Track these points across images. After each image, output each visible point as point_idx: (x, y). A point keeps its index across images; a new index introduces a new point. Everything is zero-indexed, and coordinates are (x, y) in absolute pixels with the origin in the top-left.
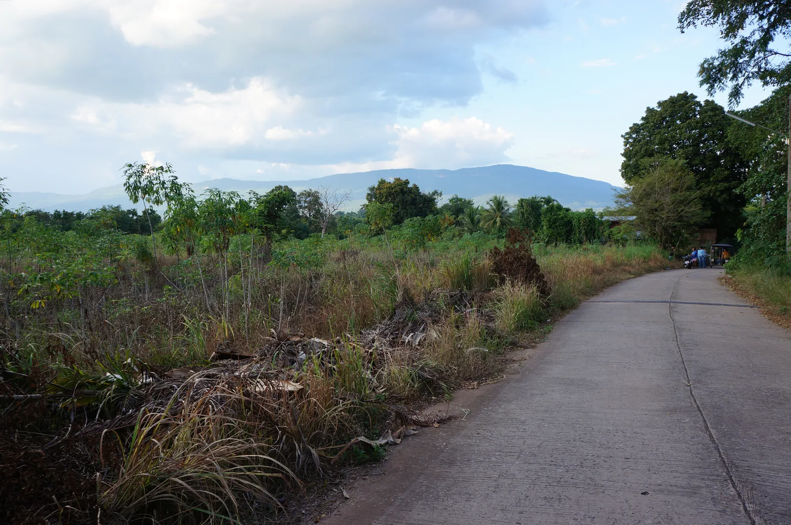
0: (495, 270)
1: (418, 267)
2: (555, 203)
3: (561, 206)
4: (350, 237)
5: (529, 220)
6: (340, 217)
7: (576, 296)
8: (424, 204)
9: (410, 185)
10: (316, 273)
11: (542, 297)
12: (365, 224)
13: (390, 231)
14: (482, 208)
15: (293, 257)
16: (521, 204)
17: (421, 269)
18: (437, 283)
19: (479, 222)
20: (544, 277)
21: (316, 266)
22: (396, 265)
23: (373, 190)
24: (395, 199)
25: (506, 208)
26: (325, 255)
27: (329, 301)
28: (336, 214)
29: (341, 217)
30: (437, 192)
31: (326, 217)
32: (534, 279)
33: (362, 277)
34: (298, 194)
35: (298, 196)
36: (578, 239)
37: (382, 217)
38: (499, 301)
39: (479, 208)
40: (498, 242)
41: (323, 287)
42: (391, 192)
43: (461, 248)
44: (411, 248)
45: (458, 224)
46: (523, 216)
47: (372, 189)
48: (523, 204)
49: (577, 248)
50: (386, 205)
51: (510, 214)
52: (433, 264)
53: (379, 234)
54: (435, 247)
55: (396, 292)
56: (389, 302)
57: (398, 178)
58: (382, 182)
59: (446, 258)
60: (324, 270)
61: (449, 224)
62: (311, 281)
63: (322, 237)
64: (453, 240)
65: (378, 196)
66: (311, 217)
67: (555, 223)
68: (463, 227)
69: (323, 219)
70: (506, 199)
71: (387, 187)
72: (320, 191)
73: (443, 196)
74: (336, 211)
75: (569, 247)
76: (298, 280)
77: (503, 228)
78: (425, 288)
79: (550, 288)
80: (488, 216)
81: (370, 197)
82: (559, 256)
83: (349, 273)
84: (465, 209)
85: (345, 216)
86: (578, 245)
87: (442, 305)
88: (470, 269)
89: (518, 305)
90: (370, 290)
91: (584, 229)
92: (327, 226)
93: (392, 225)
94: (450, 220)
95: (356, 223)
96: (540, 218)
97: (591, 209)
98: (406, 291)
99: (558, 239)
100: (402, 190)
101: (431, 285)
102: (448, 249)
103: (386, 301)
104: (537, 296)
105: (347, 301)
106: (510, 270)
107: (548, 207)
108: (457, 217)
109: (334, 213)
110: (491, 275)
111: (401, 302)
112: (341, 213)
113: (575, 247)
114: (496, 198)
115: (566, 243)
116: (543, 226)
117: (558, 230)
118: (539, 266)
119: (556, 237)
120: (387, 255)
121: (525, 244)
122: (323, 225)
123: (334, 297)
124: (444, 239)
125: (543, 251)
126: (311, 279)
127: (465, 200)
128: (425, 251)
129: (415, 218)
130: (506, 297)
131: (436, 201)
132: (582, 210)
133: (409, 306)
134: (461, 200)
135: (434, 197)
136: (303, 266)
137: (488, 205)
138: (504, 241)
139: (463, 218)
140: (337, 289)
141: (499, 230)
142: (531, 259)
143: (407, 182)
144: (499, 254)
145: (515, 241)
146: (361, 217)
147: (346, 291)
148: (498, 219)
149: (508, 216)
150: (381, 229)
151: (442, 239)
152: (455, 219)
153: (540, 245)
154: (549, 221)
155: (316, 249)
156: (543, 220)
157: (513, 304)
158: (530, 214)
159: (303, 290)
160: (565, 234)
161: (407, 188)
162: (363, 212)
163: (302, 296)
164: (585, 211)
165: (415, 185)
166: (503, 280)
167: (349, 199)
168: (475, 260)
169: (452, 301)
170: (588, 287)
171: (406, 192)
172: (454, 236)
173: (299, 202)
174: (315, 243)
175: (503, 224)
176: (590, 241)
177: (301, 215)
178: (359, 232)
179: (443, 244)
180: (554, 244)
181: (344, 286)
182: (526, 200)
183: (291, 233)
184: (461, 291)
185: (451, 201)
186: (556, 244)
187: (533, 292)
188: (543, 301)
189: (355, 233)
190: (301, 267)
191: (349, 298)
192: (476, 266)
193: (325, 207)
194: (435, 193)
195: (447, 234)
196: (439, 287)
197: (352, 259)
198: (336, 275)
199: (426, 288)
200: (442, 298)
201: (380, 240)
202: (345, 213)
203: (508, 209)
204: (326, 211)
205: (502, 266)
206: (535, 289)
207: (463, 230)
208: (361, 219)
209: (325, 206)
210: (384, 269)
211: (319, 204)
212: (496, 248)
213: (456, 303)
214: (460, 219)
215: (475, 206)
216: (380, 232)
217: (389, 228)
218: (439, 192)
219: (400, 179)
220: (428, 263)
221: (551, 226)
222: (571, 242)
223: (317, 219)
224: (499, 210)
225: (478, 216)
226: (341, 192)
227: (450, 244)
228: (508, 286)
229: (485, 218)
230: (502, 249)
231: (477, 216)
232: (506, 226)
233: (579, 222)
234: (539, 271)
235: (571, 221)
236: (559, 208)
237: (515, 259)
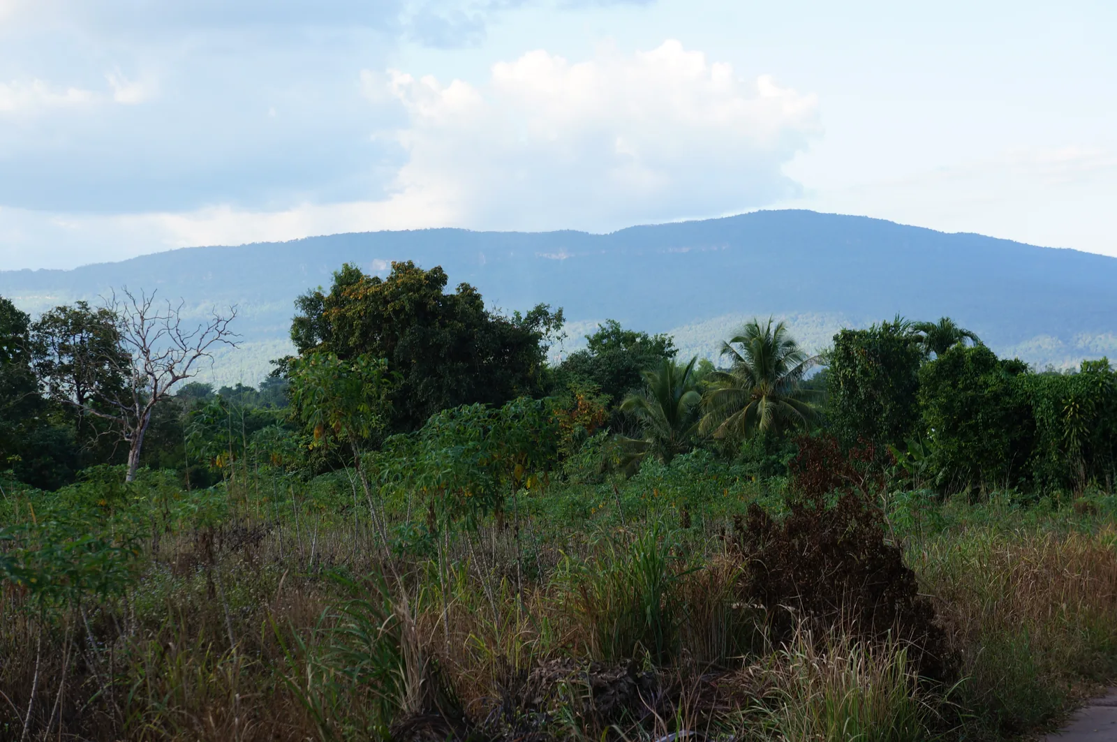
0: (754, 592)
1: (478, 586)
2: (969, 344)
3: (988, 353)
4: (233, 476)
5: (875, 406)
6: (194, 403)
7: (1059, 684)
8: (499, 355)
9: (449, 289)
10: (102, 615)
11: (927, 686)
12: (286, 428)
13: (378, 456)
14: (707, 366)
15: (13, 559)
16: (846, 349)
17: (488, 592)
18: (546, 642)
19: (696, 415)
20: (931, 614)
21: (103, 588)
22: (400, 580)
23: (315, 308)
24: (397, 339)
25: (791, 367)
26: (138, 547)
27: (148, 719)
28: (181, 394)
29: (200, 405)
30: (546, 314)
31: (142, 404)
32: (897, 623)
33: (276, 626)
34: (35, 319)
35: (36, 327)
36: (1058, 474)
37: (347, 408)
38: (772, 703)
39: (697, 367)
40: (765, 486)
41: (127, 668)
42: (380, 316)
43: (632, 513)
44: (452, 517)
45: (623, 423)
46: (852, 393)
47: (311, 303)
48: (854, 348)
49: (1055, 506)
50: (361, 364)
51: (804, 384)
52: (532, 573)
53: (339, 466)
54: (538, 511)
55: (398, 677)
56: (374, 714)
57: (405, 260)
58: (349, 278)
59: (580, 548)
60: (135, 601)
61: (589, 427)
62: (83, 647)
63: (128, 479)
64: (602, 481)
65: (334, 327)
66: (85, 406)
67: (967, 416)
68: (640, 437)
69: (131, 413)
70: (791, 333)
71: (366, 297)
72: (120, 310)
73: (566, 327)
74: (180, 385)
75: (1025, 504)
76: (33, 642)
77: (782, 436)
78: (503, 659)
79: (957, 655)
80: (728, 393)
81: (303, 332)
82: (986, 537)
83: (228, 610)
84: (645, 372)
85: (214, 404)
86: (1058, 493)
87: (568, 721)
88: (664, 588)
89: (842, 718)
90: (301, 672)
91: (1080, 436)
92: (146, 438)
93: (387, 432)
94: (591, 411)
95: (255, 424)
96: (915, 401)
97: (1104, 363)
98: (436, 674)
99: (983, 472)
100: (420, 306)
101: (527, 649)
102: (586, 515)
103: (361, 714)
104: (911, 680)
105: (216, 718)
106: (807, 592)
107: (944, 357)
108: (618, 398)
109: (173, 391)
110: (739, 608)
111: (417, 715)
112: (200, 391)
113: (1045, 501)
114: (753, 330)
115: (1012, 487)
116: (924, 429)
117: (980, 440)
118: (911, 574)
119: (975, 469)
120: (369, 542)
121: (861, 494)
122: (132, 435)
123: (169, 704)
124: (574, 479)
125: (926, 519)
126: (80, 638)
127: (645, 340)
128: (502, 527)
129: (466, 410)
130: (796, 690)
131: (541, 343)
132: (1069, 365)
133: (445, 731)
134: (630, 338)
135: (536, 329)
136: (52, 591)
137: (725, 356)
138: (784, 482)
139: (640, 404)
140: (181, 673)
141: (768, 443)
142: (884, 549)
143: (438, 278)
144: (766, 531)
145: (822, 485)
146: (273, 404)
147: (213, 678)
148: (764, 406)
149: (798, 396)
150: (345, 449)
151: (565, 478)
152: (609, 407)
153: (918, 497)
154: (946, 409)
155: (104, 525)
156: (926, 407)
157: (823, 715)
158: (876, 385)
159: (49, 683)
160: (1007, 455)
161: (438, 298)
162: (281, 386)
163: (44, 702)
164: (1078, 369)
165: (466, 288)
166: (783, 629)
167: (227, 338)
168: (683, 553)
169: (604, 707)
170: (1100, 650)
171: (434, 314)
172: (607, 468)
173: (41, 350)
174: (102, 502)
175: (780, 421)
176: (1101, 481)
177: (46, 396)
178: (266, 458)
179: (568, 497)
180: (968, 490)
181: (209, 662)
182: (862, 335)
183: (9, 466)
184: (632, 670)
185: (595, 342)
186: (976, 492)
187: (894, 671)
188: (932, 701)
189: (251, 464)
190: (43, 594)
191: (226, 704)
192: (686, 578)
193: (141, 369)
194: (539, 314)
195: (584, 461)
196: (552, 656)
197: (238, 560)
198: (176, 619)
199: (510, 662)
200: (567, 698)
201: (342, 486)
202: (216, 389)
203: (799, 370)
204: (142, 382)
205: (779, 574)
206: (901, 657)
207: (640, 447)
208: (275, 410)
209: (139, 365)
210: (355, 593)
211: (117, 358)
212: (755, 511)
213: (615, 715)
214: (628, 406)
215: (681, 360)
216: (339, 458)
217: (375, 444)
218: (552, 311)
219: (411, 265)
220: (514, 569)
221: (956, 426)
222: (1033, 484)
223: (108, 411)
224: (765, 373)
225: (692, 397)
226: (197, 313)
227: (593, 497)
228: (800, 653)
229: (716, 403)
230: (779, 513)
231: (687, 396)
232: (793, 429)
233: (1057, 410)
234: (914, 593)
235: (1029, 408)
236: (984, 359)
237: (825, 548)
